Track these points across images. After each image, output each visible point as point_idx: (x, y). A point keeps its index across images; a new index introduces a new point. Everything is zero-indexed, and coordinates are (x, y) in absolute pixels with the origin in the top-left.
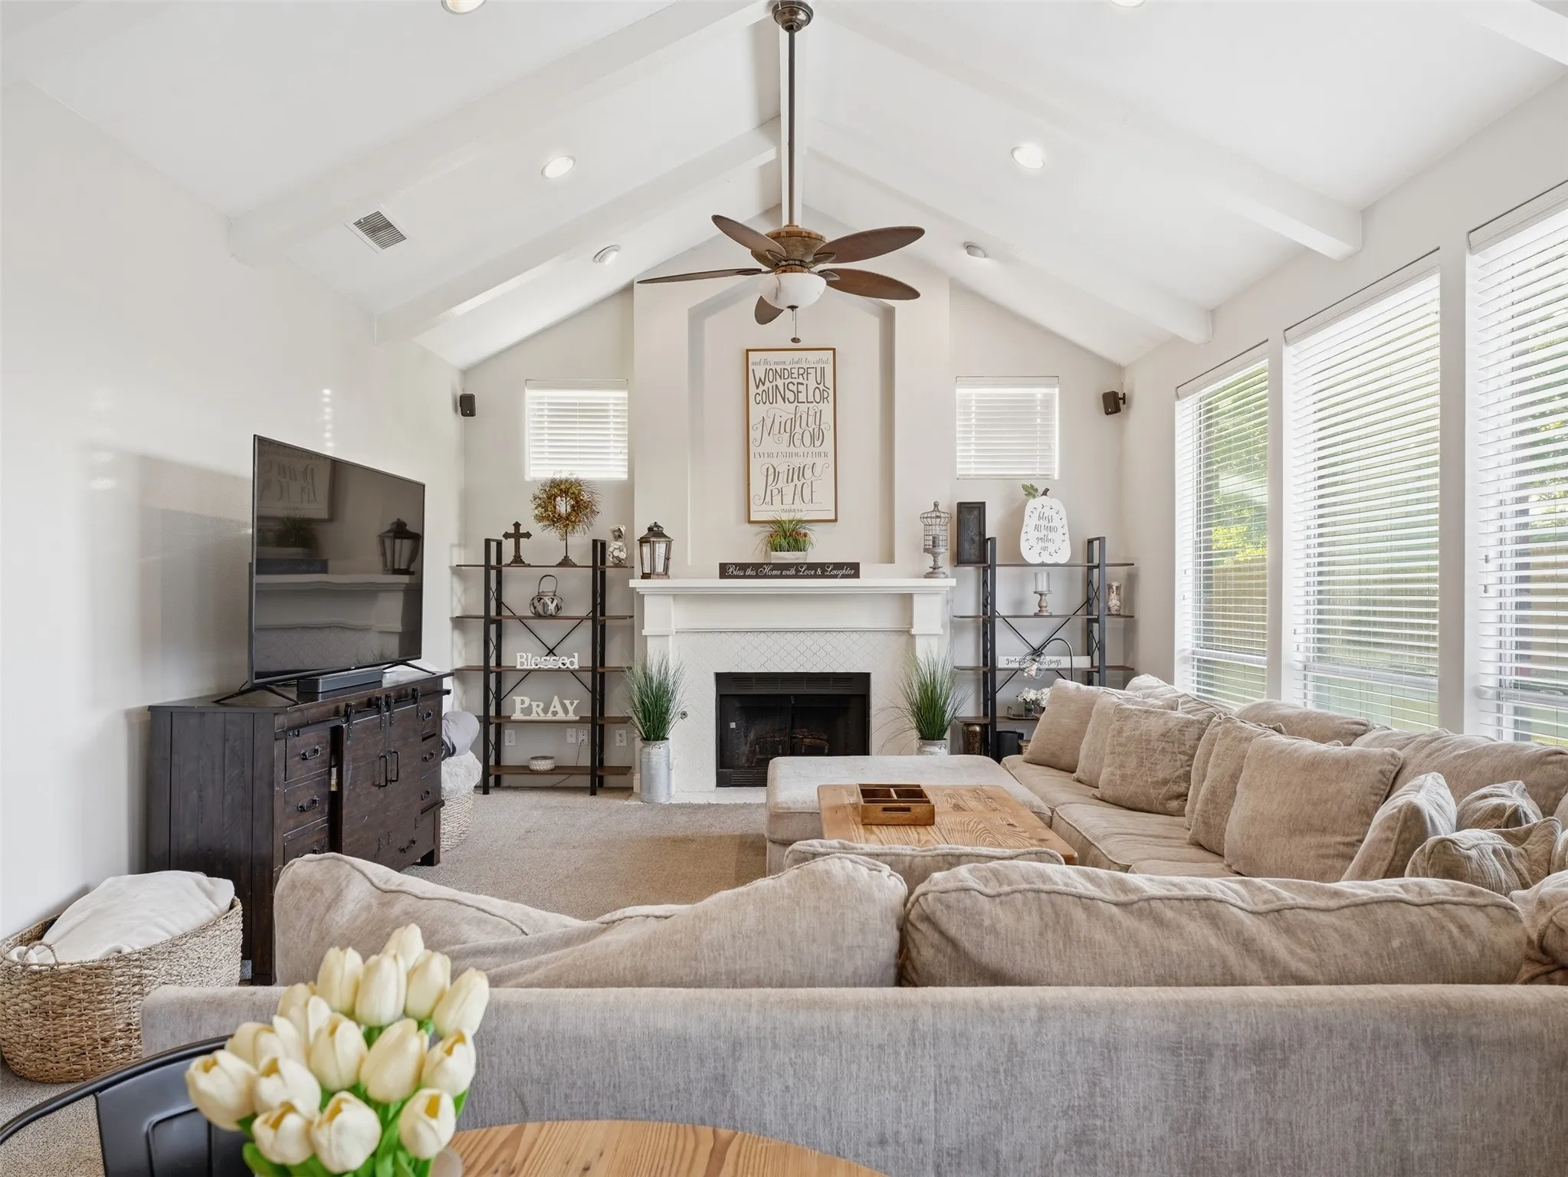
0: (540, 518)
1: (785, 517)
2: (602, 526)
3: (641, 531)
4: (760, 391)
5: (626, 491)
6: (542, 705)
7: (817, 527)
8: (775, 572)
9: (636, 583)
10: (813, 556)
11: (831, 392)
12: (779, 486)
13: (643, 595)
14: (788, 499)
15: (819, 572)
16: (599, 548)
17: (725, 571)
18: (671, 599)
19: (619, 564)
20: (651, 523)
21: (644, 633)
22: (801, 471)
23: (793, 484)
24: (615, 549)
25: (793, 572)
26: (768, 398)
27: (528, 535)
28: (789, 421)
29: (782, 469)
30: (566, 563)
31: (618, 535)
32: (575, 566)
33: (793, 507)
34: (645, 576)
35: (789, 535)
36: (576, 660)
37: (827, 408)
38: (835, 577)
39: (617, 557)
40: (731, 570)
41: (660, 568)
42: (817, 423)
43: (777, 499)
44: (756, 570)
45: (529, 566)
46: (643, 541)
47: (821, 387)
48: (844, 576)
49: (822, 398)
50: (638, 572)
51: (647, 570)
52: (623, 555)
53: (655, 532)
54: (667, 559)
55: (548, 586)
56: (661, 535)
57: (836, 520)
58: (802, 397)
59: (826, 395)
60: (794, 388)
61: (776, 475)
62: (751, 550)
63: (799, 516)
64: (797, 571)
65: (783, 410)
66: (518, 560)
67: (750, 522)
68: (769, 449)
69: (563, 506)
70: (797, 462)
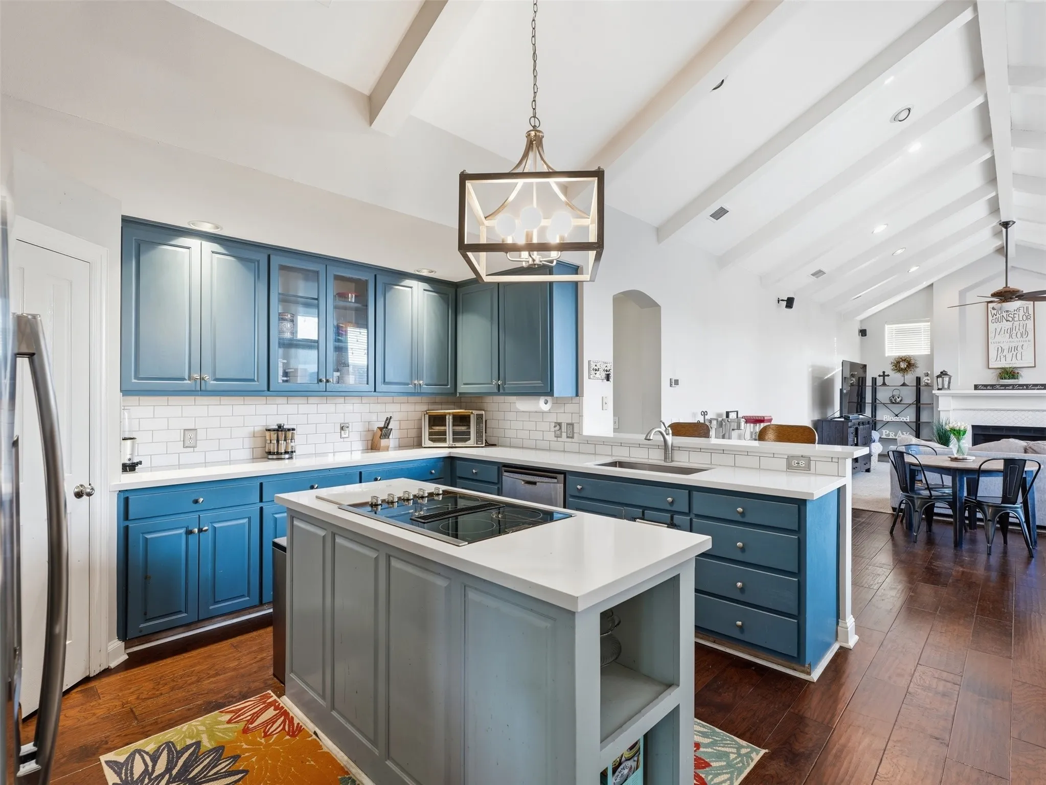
0: (893, 370)
1: (1007, 366)
2: (920, 372)
3: (937, 372)
4: (994, 318)
5: (930, 359)
6: (894, 434)
7: (1024, 370)
8: (1002, 388)
9: (935, 392)
10: (1021, 381)
11: (1032, 316)
12: (1004, 354)
13: (938, 396)
14: (1009, 359)
15: (1025, 387)
16: (918, 380)
17: (976, 387)
18: (951, 397)
19: (927, 385)
20: (942, 370)
21: (939, 409)
22: (1016, 348)
23: (1012, 353)
24: (925, 380)
25: (1011, 388)
26: (997, 321)
27: (888, 375)
28: (1009, 329)
29: (1006, 347)
30: (904, 385)
31: (927, 375)
32: (908, 386)
33: (1011, 362)
34: (939, 389)
35: (1009, 373)
36: (908, 419)
37: (1030, 323)
38: (1034, 389)
39: (927, 383)
40: (980, 387)
41: (946, 386)
42: (1025, 328)
43: (1003, 359)
44: (993, 387)
45: (888, 386)
46: (938, 377)
47: (1027, 314)
48: (1038, 389)
49: (1027, 319)
50: (935, 387)
51: (940, 387)
52: (929, 382)
53: (943, 374)
54: (949, 383)
55: (896, 393)
56: (946, 374)
57: (1035, 367)
58: (1016, 319)
59: (1029, 317)
60: (1012, 316)
61: (1003, 350)
62: (990, 378)
63: (1014, 366)
64: (1013, 387)
65: (1007, 325)
66: (884, 384)
67: (989, 368)
68: (999, 340)
69: (903, 365)
70: (1013, 345)
